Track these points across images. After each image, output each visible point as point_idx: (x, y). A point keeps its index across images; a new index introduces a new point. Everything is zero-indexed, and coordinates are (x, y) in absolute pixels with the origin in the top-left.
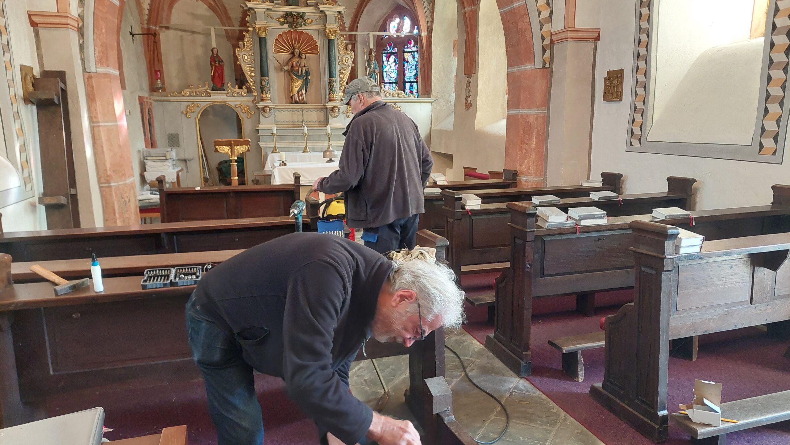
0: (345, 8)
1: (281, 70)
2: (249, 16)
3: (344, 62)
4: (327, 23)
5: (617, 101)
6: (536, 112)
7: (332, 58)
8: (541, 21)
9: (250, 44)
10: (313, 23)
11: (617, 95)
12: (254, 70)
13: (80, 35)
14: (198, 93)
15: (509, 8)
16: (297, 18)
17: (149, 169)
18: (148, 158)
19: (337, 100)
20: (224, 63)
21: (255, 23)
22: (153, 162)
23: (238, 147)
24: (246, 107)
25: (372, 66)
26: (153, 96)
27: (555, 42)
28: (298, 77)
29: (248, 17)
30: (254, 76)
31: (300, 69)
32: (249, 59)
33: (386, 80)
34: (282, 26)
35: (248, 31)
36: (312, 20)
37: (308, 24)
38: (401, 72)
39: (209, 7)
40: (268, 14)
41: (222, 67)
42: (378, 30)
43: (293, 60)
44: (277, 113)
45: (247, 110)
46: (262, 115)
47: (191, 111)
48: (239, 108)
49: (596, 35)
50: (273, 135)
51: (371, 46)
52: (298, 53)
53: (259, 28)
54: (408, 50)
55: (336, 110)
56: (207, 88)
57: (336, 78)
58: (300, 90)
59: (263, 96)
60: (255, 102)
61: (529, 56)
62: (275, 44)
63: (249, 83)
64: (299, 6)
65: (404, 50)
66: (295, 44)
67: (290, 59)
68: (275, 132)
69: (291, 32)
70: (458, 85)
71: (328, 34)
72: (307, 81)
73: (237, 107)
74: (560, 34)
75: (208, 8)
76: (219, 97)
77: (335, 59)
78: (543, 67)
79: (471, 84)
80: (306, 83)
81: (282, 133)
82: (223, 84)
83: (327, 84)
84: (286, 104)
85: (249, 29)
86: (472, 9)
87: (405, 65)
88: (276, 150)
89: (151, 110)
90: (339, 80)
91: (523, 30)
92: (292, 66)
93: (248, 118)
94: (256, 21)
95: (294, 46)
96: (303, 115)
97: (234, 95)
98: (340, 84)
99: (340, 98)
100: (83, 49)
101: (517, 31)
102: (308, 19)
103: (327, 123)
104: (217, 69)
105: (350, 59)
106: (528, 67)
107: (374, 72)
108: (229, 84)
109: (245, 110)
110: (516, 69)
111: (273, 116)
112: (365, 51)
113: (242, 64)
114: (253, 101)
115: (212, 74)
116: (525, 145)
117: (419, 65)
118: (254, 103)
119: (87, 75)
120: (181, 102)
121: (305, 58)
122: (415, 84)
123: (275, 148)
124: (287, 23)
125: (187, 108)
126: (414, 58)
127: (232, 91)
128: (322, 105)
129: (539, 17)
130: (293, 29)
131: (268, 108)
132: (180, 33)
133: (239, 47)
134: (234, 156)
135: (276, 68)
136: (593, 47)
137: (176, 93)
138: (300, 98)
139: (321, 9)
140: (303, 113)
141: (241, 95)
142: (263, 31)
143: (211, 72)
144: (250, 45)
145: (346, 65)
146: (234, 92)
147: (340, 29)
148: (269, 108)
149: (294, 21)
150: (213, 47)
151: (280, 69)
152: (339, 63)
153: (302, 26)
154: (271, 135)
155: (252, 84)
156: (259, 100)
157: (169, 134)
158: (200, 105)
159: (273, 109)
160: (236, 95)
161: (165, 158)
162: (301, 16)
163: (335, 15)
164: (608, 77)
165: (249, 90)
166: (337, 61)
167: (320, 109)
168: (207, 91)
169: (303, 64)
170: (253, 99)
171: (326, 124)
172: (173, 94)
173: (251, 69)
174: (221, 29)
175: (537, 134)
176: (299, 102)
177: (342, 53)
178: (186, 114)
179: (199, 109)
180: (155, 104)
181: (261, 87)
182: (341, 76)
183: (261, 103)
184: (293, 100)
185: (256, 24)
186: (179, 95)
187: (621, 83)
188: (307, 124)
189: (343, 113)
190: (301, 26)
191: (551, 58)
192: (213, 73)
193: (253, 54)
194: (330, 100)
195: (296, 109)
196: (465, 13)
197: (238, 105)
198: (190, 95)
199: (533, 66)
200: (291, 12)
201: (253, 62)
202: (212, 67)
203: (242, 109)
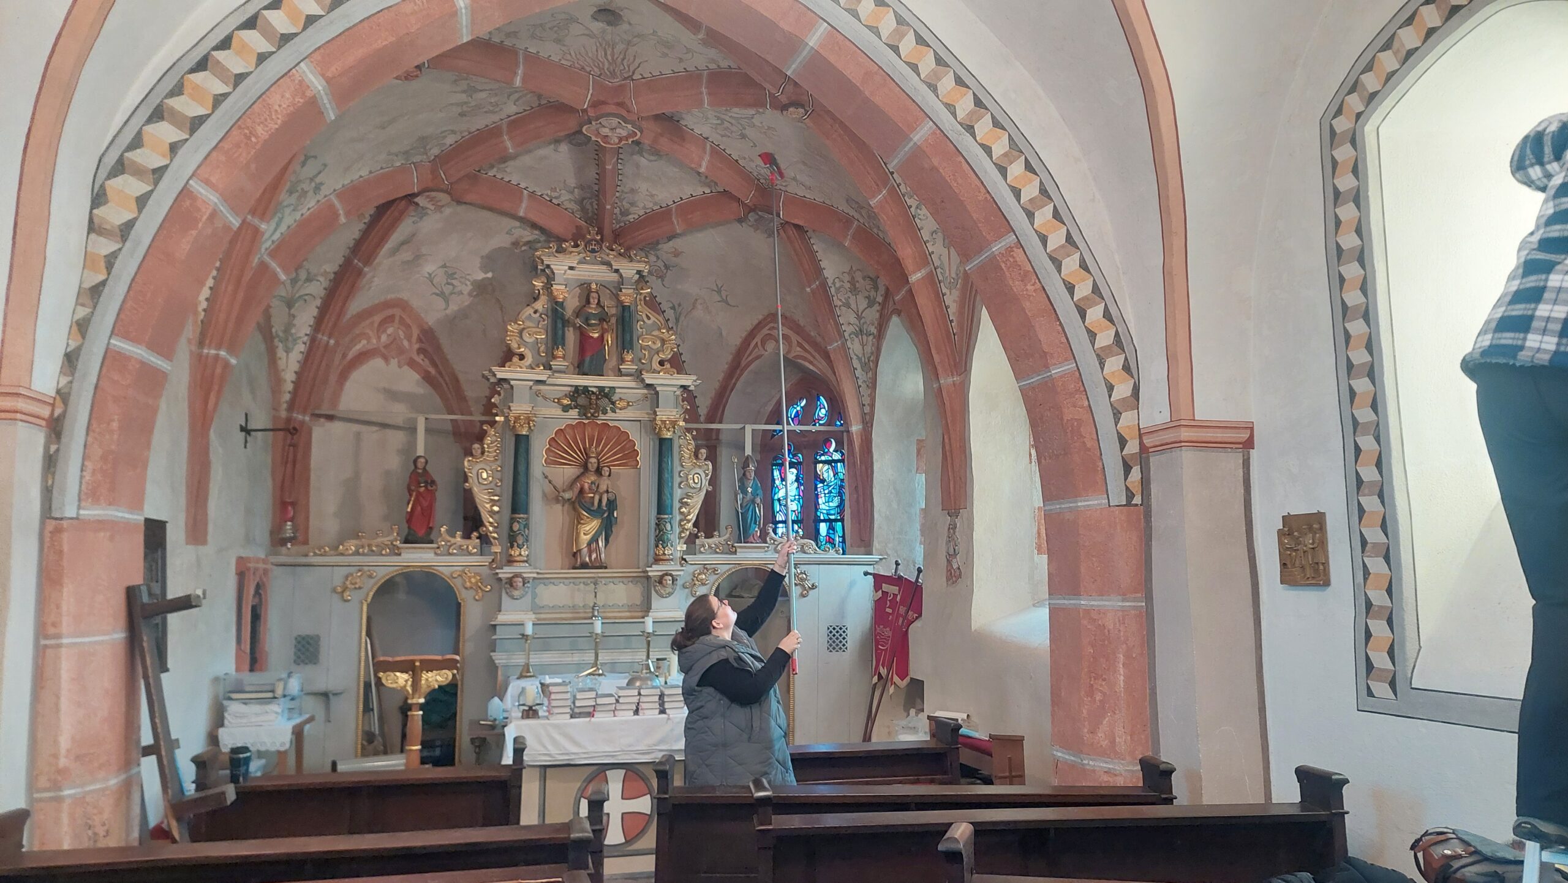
0: (697, 379)
1: (557, 500)
2: (499, 394)
3: (691, 481)
4: (658, 407)
5: (1319, 585)
6: (1120, 604)
7: (666, 475)
8: (1115, 405)
9: (496, 448)
10: (629, 408)
11: (1316, 571)
12: (498, 500)
13: (53, 436)
14: (374, 549)
15: (1040, 377)
16: (598, 399)
17: (231, 720)
18: (234, 696)
19: (672, 560)
20: (436, 486)
21: (509, 408)
22: (244, 706)
23: (430, 674)
24: (474, 577)
25: (750, 490)
26: (276, 554)
27: (1151, 450)
28: (592, 513)
29: (496, 396)
30: (498, 512)
31: (597, 498)
32: (491, 479)
33: (780, 517)
34: (566, 414)
35: (493, 423)
36: (628, 402)
37: (620, 409)
38: (809, 501)
39: (423, 378)
40: (540, 390)
41: (431, 494)
42: (764, 422)
43: (583, 478)
44: (541, 589)
45: (477, 582)
46: (507, 593)
47: (353, 587)
48: (460, 578)
49: (1245, 436)
50: (524, 637)
51: (748, 451)
52: (596, 465)
53: (515, 418)
54: (823, 458)
55: (668, 582)
56: (394, 537)
57: (671, 514)
58: (594, 540)
59: (513, 553)
60: (494, 566)
61: (1096, 478)
62: (548, 449)
63: (485, 527)
64: (603, 376)
65: (816, 458)
66: (590, 447)
67: (578, 477)
68: (529, 630)
69: (584, 423)
70: (928, 530)
71: (660, 428)
72: (611, 522)
73: (455, 576)
74: (1161, 433)
75: (421, 380)
76: (418, 557)
77: (672, 477)
78: (1129, 503)
79: (957, 530)
80: (608, 528)
81: (544, 632)
82: (431, 528)
83: (653, 526)
84: (562, 569)
85: (497, 418)
86: (954, 381)
87: (818, 486)
88: (529, 672)
89: (264, 585)
90: (678, 518)
91: (1076, 423)
92: (582, 491)
93: (477, 600)
94: (511, 404)
95: (588, 452)
96: (596, 593)
97: (451, 551)
98: (681, 525)
99: (679, 555)
100: (55, 466)
101: (1062, 424)
102: (621, 399)
103: (647, 608)
104: (421, 499)
105: (703, 475)
106: (1092, 502)
107: (753, 502)
108: (442, 529)
109: (470, 582)
110: (1063, 506)
111: (530, 594)
112: (736, 460)
113: (475, 489)
114: (490, 563)
115: (409, 510)
116: (1100, 682)
117: (847, 487)
118: (491, 568)
119: (51, 525)
120: (335, 568)
121: (609, 475)
122: (839, 524)
123: (526, 668)
124: (576, 408)
125: (347, 579)
126: (836, 474)
127: (449, 544)
128: (640, 570)
129: (1110, 396)
130: (588, 418)
131: (521, 580)
132: (356, 427)
133: (472, 455)
134: (417, 696)
135: (545, 495)
136: (1241, 461)
137: (327, 549)
138: (594, 556)
139: (648, 381)
140: (595, 588)
141: (465, 552)
142: (524, 423)
143: (408, 504)
144: (495, 451)
145: (694, 488)
146: (450, 546)
147: (685, 418)
148: (523, 578)
149: (591, 404)
150: (418, 455)
151: (556, 498)
152: (680, 484)
153: (607, 413)
154: (521, 637)
155: (491, 529)
156: (504, 561)
157: (299, 636)
158: (375, 574)
159: (531, 581)
160: (455, 551)
161: (270, 695)
162: (605, 394)
163: (675, 392)
164: (1286, 529)
165: (485, 540)
166: (677, 480)
167: (634, 579)
168: (395, 543)
169: (603, 488)
170: (490, 560)
171: (646, 611)
172: (320, 551)
173: (492, 498)
174: (443, 420)
175: (1128, 656)
176: (590, 565)
177: (687, 464)
178: (343, 592)
179: (372, 581)
180: (277, 571)
181: (509, 535)
182: (684, 510)
183: (507, 569)
184: (577, 560)
185: (511, 411)
186: (332, 552)
187: (1323, 543)
188: (604, 612)
189: (684, 587)
190: (605, 412)
191: (1145, 482)
192: (410, 506)
193: (499, 469)
194: (657, 560)
195: (582, 580)
196: (940, 389)
197: (458, 573)
198: (357, 553)
199: (1104, 501)
200: (586, 387)
201: (500, 484)
202: (411, 495)
203: (465, 580)
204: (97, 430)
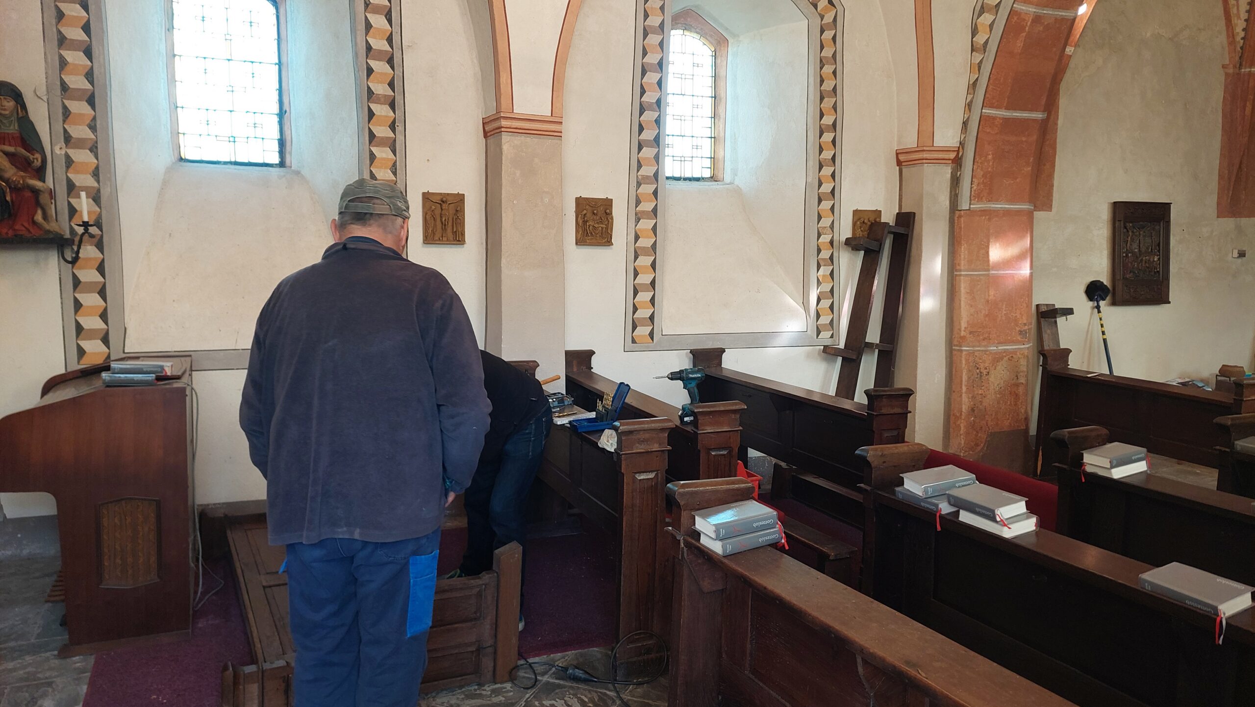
13: (956, 169)
100: (959, 183)
119: (955, 214)
204: (980, 161)
